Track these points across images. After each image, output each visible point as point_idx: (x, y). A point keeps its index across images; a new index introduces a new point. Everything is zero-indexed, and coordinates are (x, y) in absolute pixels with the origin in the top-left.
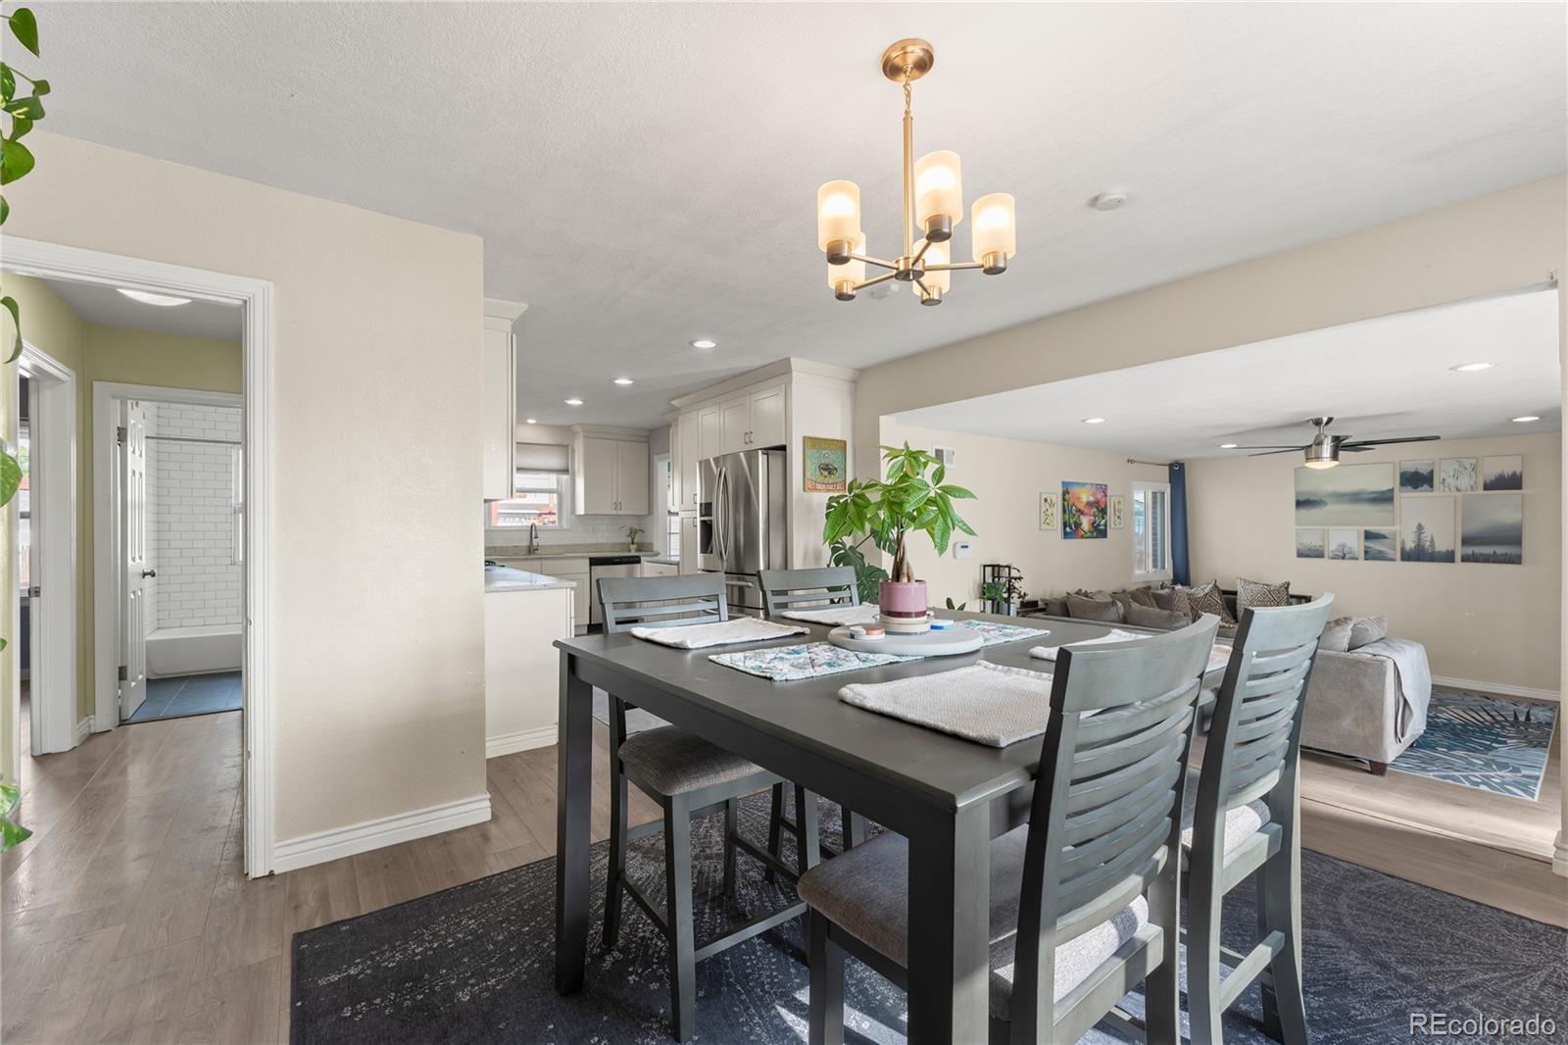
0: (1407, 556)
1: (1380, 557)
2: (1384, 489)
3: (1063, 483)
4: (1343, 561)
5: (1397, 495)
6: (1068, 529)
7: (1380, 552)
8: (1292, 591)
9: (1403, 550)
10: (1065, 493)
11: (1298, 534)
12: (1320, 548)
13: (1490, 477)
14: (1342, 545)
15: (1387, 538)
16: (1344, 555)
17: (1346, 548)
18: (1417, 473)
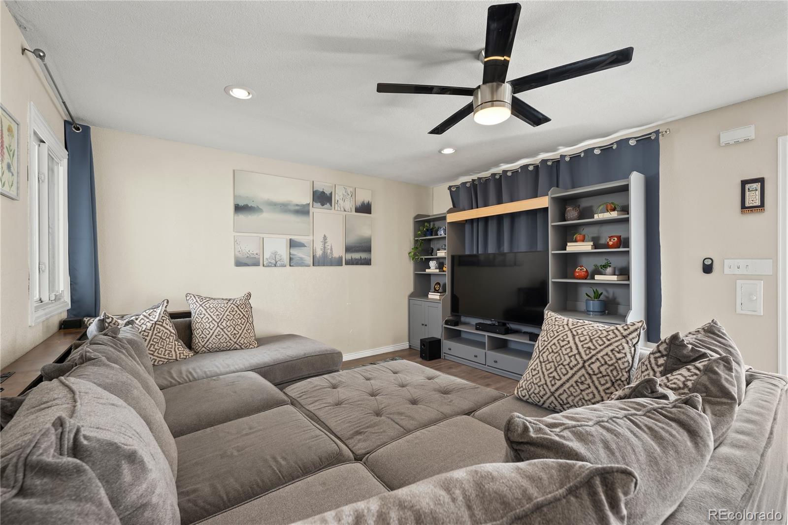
0: (317, 262)
1: (301, 264)
2: (304, 204)
4: (274, 268)
5: (312, 210)
7: (301, 259)
9: (314, 257)
11: (235, 241)
12: (256, 256)
13: (359, 204)
14: (275, 254)
15: (306, 246)
16: (276, 263)
17: (277, 256)
18: (323, 192)
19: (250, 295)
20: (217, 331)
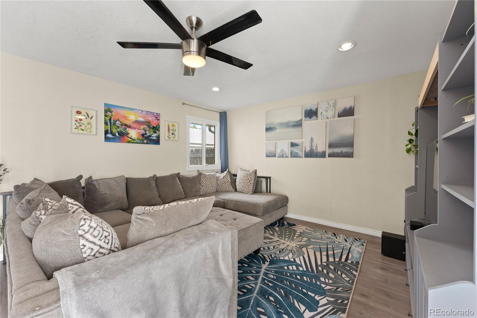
0: (307, 155)
2: (298, 120)
3: (106, 105)
4: (282, 158)
5: (303, 122)
6: (109, 136)
7: (297, 153)
8: (259, 174)
9: (305, 151)
10: (106, 111)
11: (266, 145)
12: (274, 152)
13: (341, 110)
14: (282, 150)
15: (299, 146)
16: (283, 155)
17: (284, 152)
18: (311, 110)
20: (248, 184)
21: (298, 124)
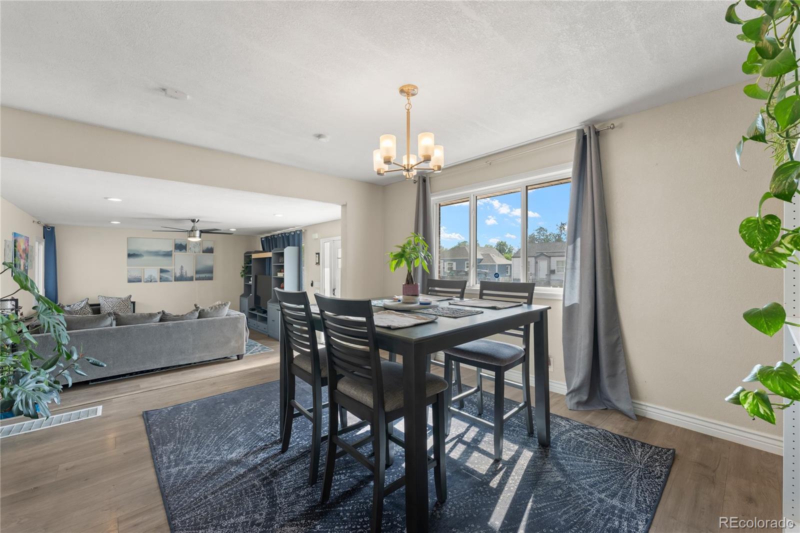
0: (177, 279)
1: (167, 280)
2: (168, 251)
4: (150, 283)
5: (173, 253)
7: (167, 278)
9: (175, 277)
11: (128, 271)
12: (140, 277)
13: (205, 248)
15: (170, 272)
16: (152, 280)
17: (152, 277)
18: (181, 244)
19: (131, 296)
21: (168, 254)
